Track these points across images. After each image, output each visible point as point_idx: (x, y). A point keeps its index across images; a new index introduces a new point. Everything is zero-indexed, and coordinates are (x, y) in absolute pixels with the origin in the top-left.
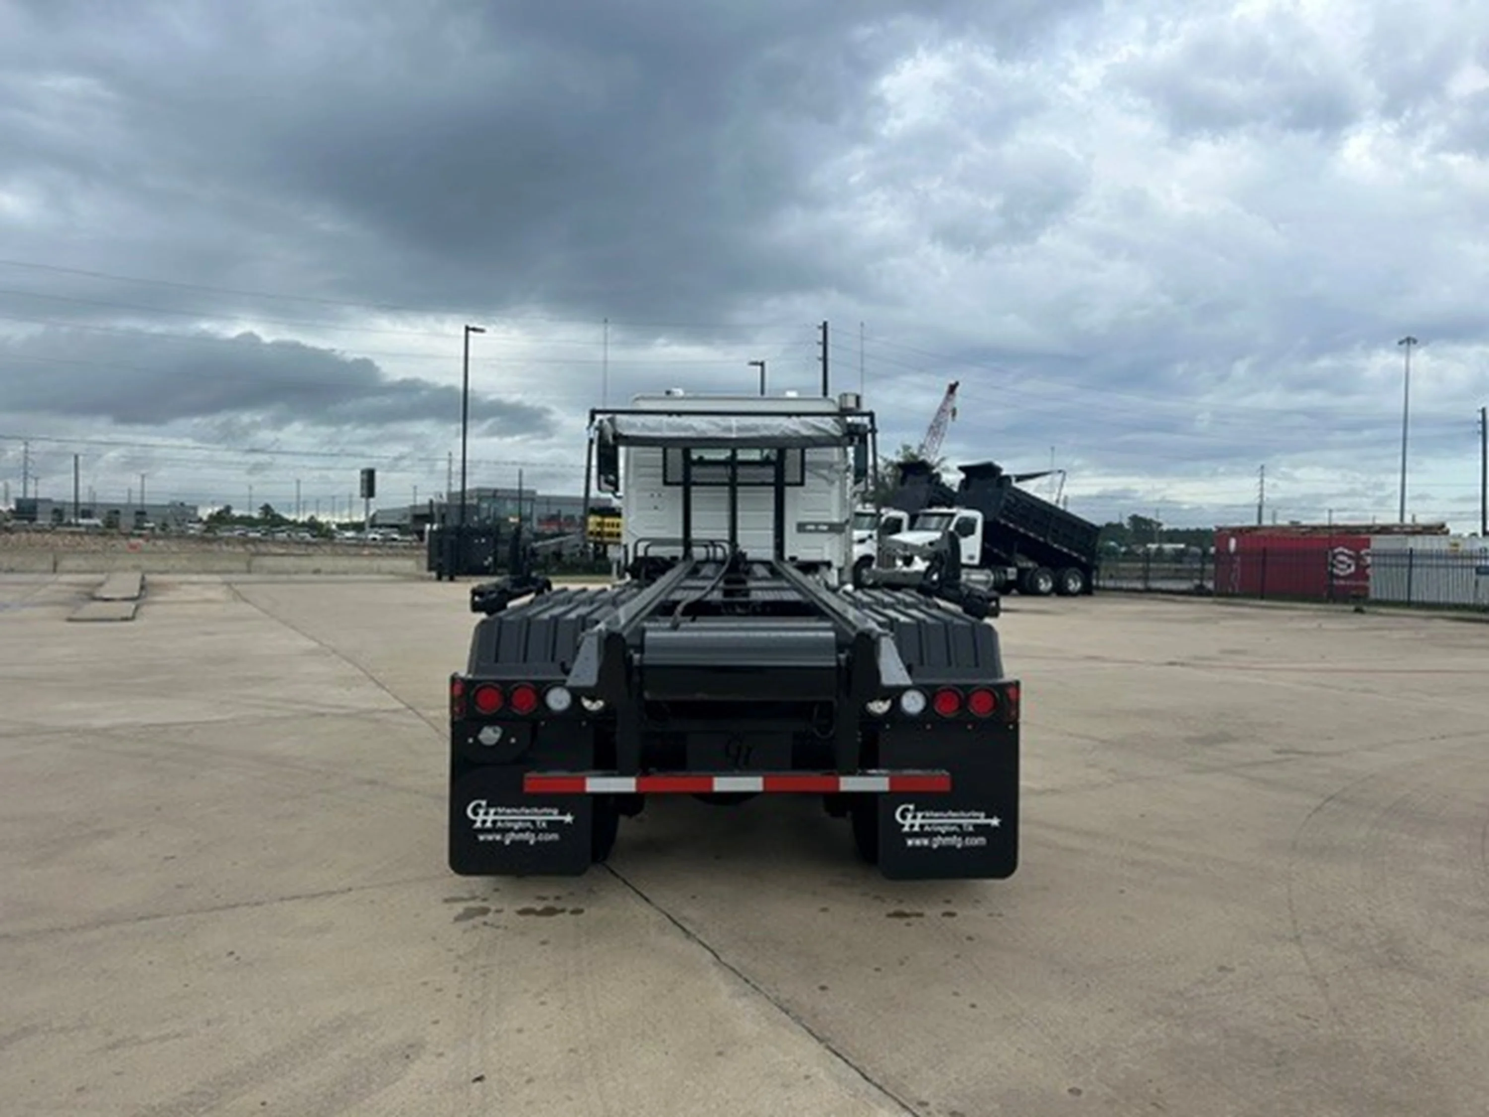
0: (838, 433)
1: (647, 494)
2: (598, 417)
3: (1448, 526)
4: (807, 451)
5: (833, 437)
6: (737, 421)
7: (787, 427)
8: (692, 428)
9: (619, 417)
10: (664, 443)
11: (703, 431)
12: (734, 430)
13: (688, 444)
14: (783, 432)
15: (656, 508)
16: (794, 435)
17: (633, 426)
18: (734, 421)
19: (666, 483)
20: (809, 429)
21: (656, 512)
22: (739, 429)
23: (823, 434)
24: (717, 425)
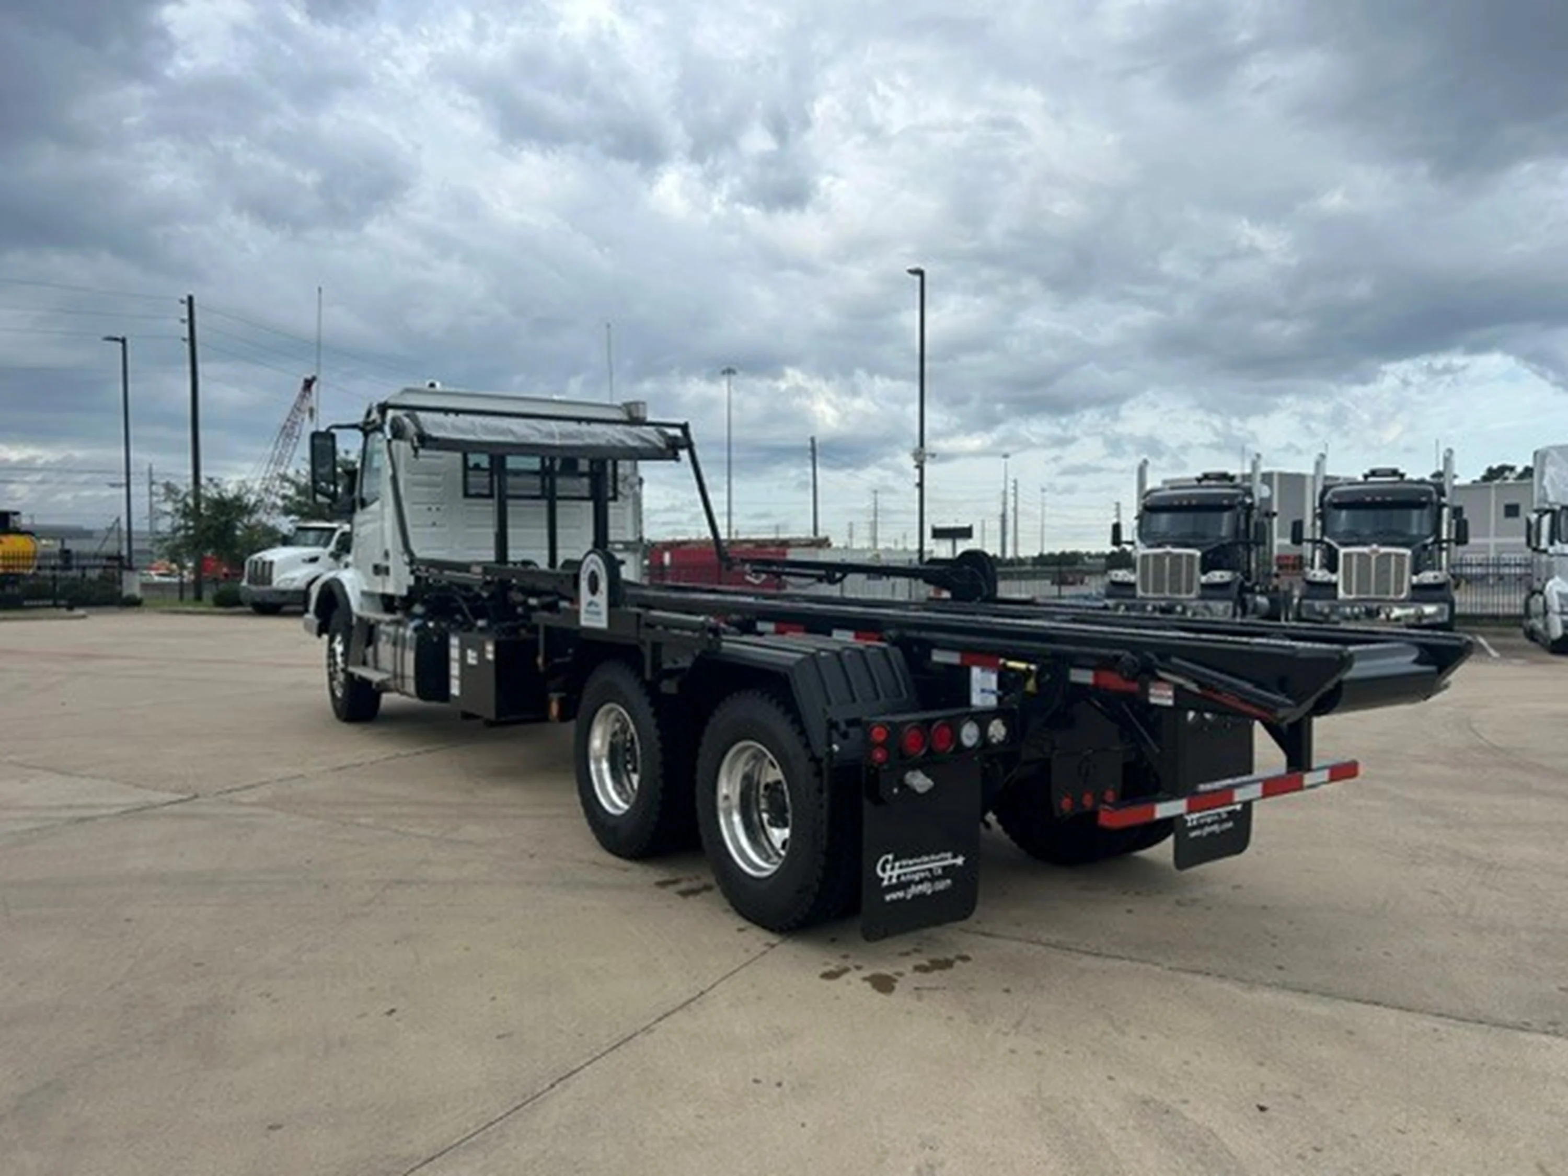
0: (662, 445)
1: (425, 507)
2: (390, 413)
3: (832, 540)
4: (620, 462)
5: (659, 449)
6: (558, 426)
7: (613, 437)
8: (511, 432)
9: (421, 415)
10: (464, 447)
11: (524, 436)
12: (557, 436)
13: (500, 451)
14: (608, 441)
15: (434, 524)
16: (619, 445)
17: (441, 426)
18: (553, 425)
19: (466, 495)
20: (633, 440)
21: (434, 529)
22: (563, 436)
23: (646, 445)
24: (540, 431)
